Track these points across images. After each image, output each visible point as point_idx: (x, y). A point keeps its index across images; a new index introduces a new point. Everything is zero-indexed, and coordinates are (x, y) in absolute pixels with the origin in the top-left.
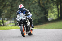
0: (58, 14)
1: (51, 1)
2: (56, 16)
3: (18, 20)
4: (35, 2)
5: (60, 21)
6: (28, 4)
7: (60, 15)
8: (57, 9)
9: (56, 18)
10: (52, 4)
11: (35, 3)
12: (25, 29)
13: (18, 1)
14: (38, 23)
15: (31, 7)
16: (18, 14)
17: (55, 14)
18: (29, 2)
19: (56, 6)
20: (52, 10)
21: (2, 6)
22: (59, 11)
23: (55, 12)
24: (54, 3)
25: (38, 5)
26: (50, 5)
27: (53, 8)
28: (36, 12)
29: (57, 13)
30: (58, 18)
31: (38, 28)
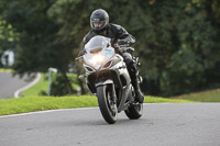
11: (194, 11)
13: (135, 6)
18: (172, 10)
21: (79, 26)
25: (207, 20)
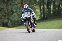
0: (41, 15)
1: (34, 2)
2: (39, 17)
3: (24, 18)
4: (18, 2)
5: (43, 22)
6: (11, 5)
7: (42, 16)
8: (40, 9)
9: (39, 19)
10: (35, 5)
12: (30, 26)
14: (21, 23)
15: (13, 7)
16: (23, 13)
17: (37, 14)
19: (38, 6)
20: (35, 11)
22: (42, 11)
23: (38, 12)
24: (37, 4)
26: (33, 6)
27: (36, 9)
28: (19, 12)
29: (39, 14)
30: (40, 18)
31: (20, 29)
